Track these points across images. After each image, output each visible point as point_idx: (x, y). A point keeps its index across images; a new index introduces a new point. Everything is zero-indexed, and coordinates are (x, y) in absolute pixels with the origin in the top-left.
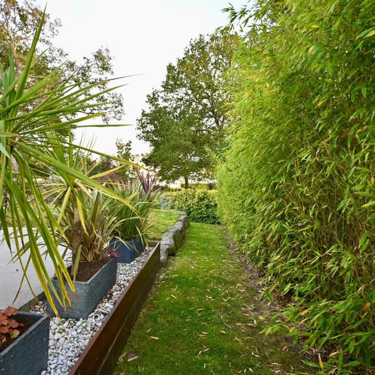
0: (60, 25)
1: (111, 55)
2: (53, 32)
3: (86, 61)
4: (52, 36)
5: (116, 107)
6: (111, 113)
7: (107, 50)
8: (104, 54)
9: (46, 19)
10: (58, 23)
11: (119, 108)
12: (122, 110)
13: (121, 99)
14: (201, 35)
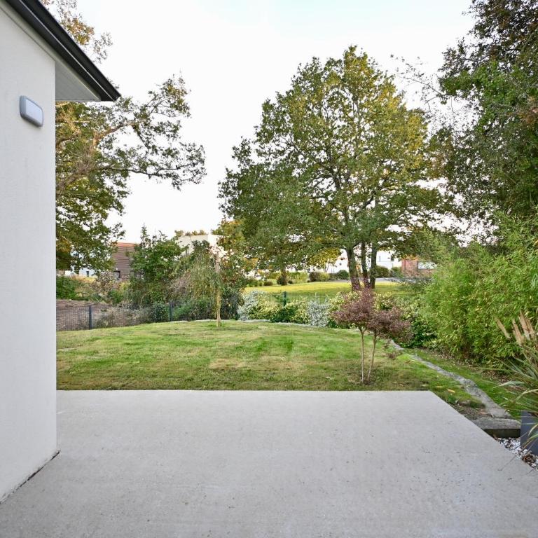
0: (110, 44)
1: (186, 87)
2: (101, 54)
3: (152, 96)
4: (98, 60)
5: (194, 164)
6: (186, 173)
7: (181, 81)
8: (177, 86)
9: (90, 36)
10: (106, 41)
11: (199, 166)
12: (202, 168)
13: (202, 153)
14: (314, 58)
